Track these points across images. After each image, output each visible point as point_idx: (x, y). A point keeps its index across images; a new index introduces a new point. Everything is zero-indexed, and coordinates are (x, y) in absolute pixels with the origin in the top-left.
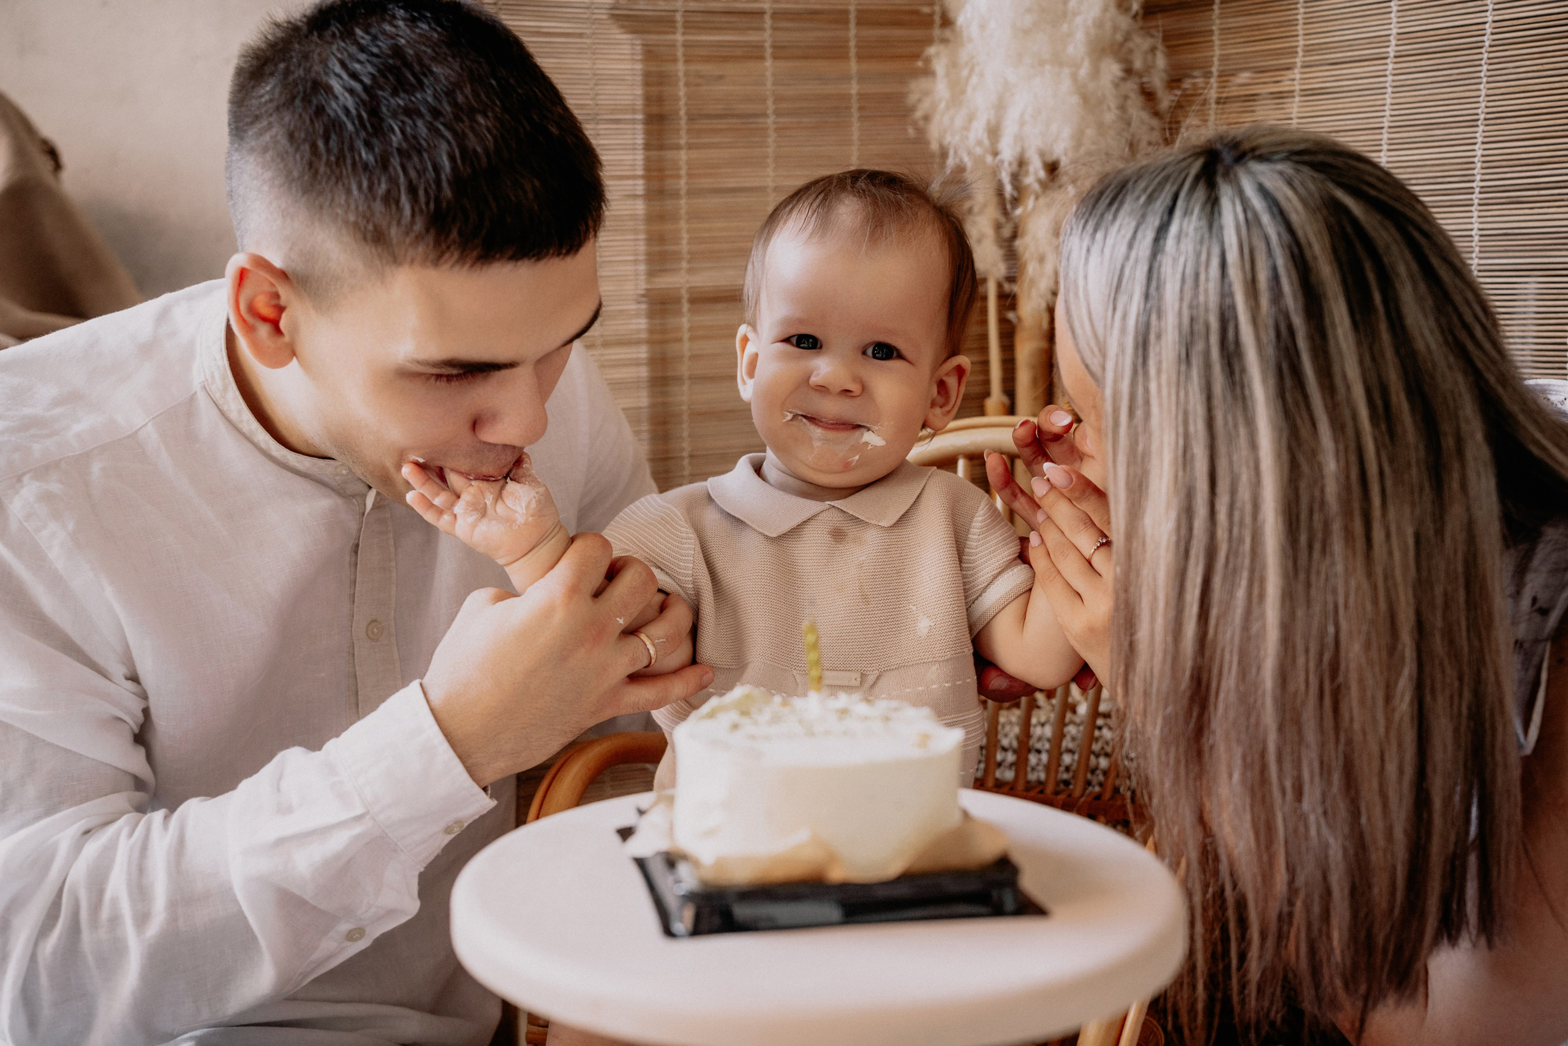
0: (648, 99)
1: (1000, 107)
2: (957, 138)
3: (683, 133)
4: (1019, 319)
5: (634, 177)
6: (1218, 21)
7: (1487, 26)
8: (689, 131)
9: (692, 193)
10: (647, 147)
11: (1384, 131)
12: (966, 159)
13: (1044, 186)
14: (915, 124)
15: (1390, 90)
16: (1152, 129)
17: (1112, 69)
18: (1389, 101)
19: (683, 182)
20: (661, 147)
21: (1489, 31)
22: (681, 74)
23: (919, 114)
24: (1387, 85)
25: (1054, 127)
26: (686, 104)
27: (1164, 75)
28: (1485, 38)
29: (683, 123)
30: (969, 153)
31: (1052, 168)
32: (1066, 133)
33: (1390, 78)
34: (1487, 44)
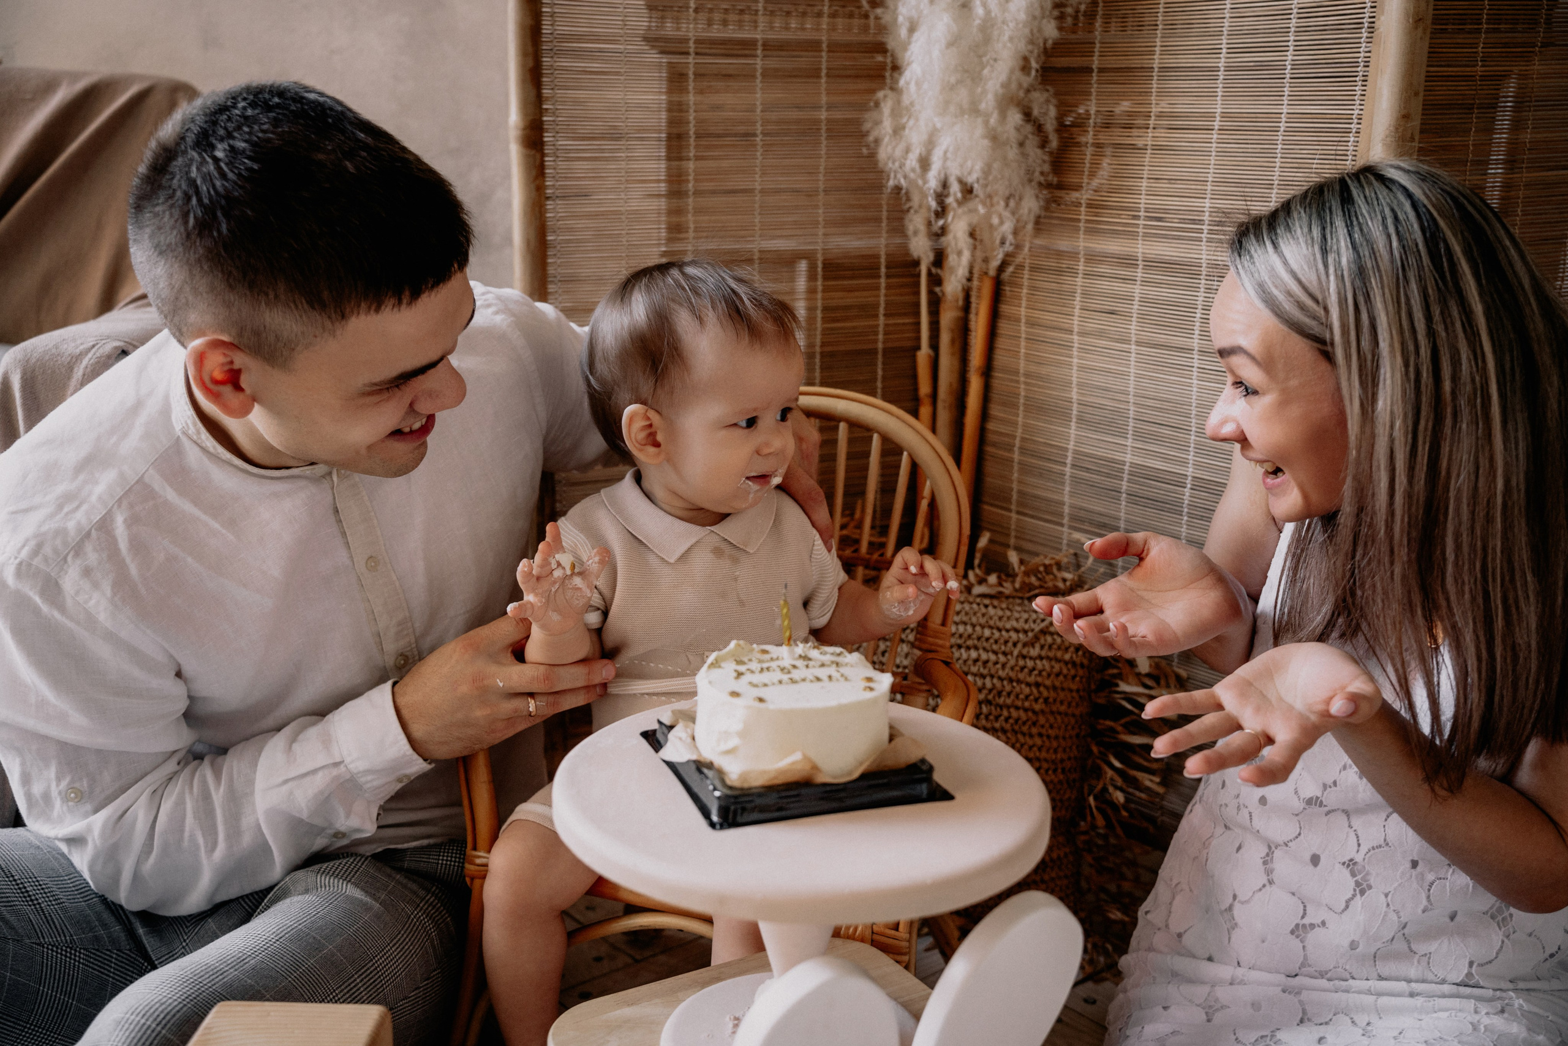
0: (671, 122)
1: (930, 144)
2: (897, 164)
3: (692, 148)
4: (943, 294)
5: (659, 181)
6: (1095, 86)
7: (1283, 116)
8: (697, 146)
9: (697, 193)
10: (669, 158)
11: (1208, 183)
12: (902, 181)
13: (960, 203)
14: (868, 146)
15: (1214, 154)
16: (1044, 161)
17: (1015, 117)
18: (1213, 162)
19: (690, 185)
20: (680, 159)
21: (1284, 120)
22: (691, 103)
23: (871, 138)
24: (1212, 149)
25: (969, 163)
26: (695, 126)
27: (1055, 122)
28: (1281, 125)
29: (692, 140)
30: (905, 177)
31: (968, 191)
32: (978, 166)
33: (1214, 145)
34: (1282, 129)
